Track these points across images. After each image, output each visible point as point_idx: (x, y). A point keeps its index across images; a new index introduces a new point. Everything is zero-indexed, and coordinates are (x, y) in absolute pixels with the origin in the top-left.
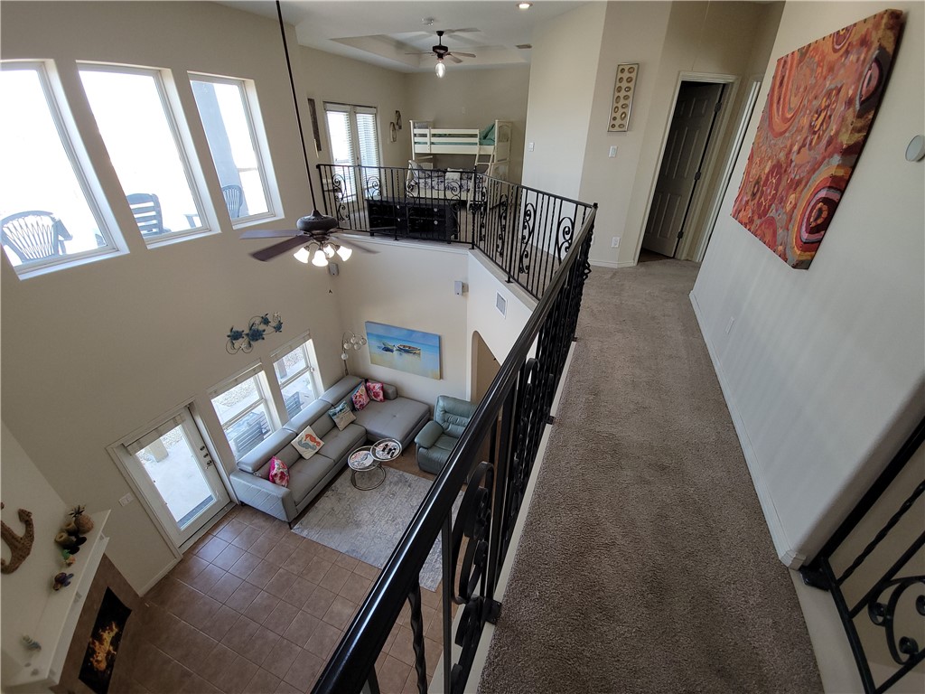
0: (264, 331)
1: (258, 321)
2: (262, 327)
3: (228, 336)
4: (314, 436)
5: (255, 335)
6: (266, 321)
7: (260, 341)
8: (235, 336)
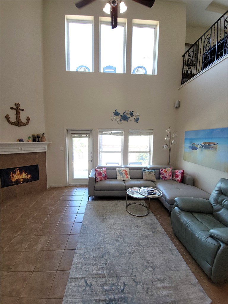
0: (129, 118)
1: (128, 112)
2: (129, 116)
3: (114, 113)
4: (128, 173)
5: (125, 118)
6: (131, 114)
7: (126, 122)
8: (116, 114)
